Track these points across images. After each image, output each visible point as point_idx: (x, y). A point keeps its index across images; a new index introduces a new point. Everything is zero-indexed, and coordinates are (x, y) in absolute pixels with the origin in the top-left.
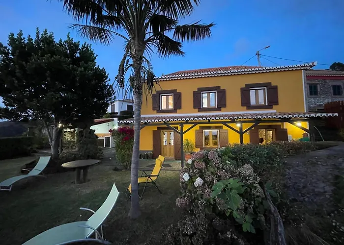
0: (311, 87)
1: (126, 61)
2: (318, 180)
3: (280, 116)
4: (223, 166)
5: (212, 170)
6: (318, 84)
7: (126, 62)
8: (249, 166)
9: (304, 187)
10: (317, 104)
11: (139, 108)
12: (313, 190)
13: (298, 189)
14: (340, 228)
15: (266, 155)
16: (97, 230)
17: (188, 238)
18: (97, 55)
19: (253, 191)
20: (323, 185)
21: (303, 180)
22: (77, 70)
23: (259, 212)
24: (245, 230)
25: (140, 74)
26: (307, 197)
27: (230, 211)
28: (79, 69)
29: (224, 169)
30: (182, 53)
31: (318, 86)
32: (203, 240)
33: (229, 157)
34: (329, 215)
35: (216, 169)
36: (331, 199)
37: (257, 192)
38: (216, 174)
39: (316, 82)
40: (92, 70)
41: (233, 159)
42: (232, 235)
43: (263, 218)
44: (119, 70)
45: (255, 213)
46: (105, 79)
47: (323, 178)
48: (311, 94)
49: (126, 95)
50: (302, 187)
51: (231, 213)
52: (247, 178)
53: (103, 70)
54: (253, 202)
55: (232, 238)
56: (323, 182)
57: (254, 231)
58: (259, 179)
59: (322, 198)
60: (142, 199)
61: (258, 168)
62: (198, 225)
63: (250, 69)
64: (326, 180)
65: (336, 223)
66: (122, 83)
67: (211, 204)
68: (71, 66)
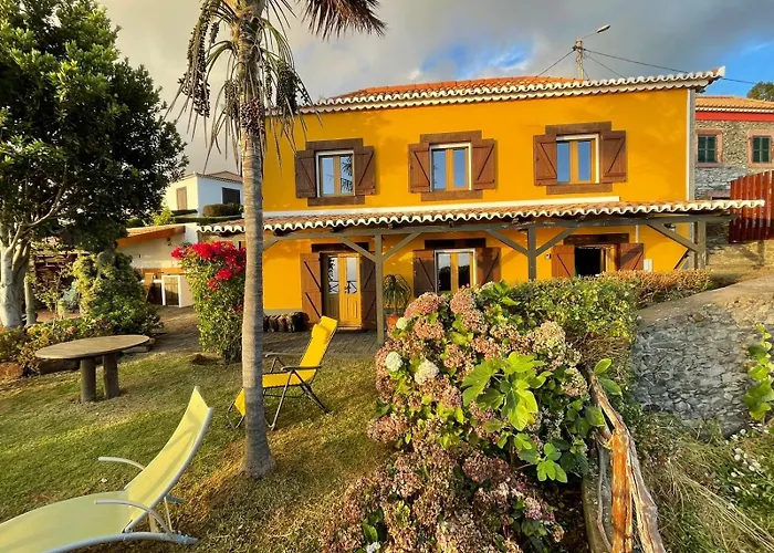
0: (701, 141)
1: (210, 27)
2: (710, 359)
3: (628, 208)
4: (489, 329)
5: (460, 339)
6: (720, 132)
7: (209, 31)
8: (554, 325)
9: (676, 377)
10: (714, 184)
11: (256, 175)
12: (696, 383)
13: (663, 383)
14: (749, 464)
15: (596, 299)
16: (154, 508)
17: (401, 504)
18: (118, 28)
19: (565, 388)
20: (718, 370)
21: (675, 362)
22: (56, 69)
23: (576, 435)
24: (542, 477)
25: (254, 71)
26: (684, 400)
27: (507, 434)
28: (64, 65)
29: (492, 337)
30: (377, 23)
31: (719, 137)
32: (441, 504)
33: (503, 305)
34: (728, 438)
35: (471, 336)
36: (736, 402)
37: (574, 386)
38: (471, 349)
39: (715, 126)
40: (106, 69)
41: (513, 310)
42: (510, 490)
43: (584, 448)
44: (190, 57)
45: (567, 438)
46: (151, 104)
47: (720, 354)
48: (701, 159)
49: (214, 137)
50: (671, 377)
51: (510, 439)
52: (550, 355)
53: (142, 73)
54: (561, 414)
55: (511, 499)
56: (721, 363)
57: (564, 479)
58: (578, 356)
59: (714, 400)
60: (275, 429)
61: (576, 331)
62: (429, 470)
63: (558, 85)
64: (727, 359)
65: (742, 455)
66: (200, 95)
67: (457, 424)
68: (34, 52)
